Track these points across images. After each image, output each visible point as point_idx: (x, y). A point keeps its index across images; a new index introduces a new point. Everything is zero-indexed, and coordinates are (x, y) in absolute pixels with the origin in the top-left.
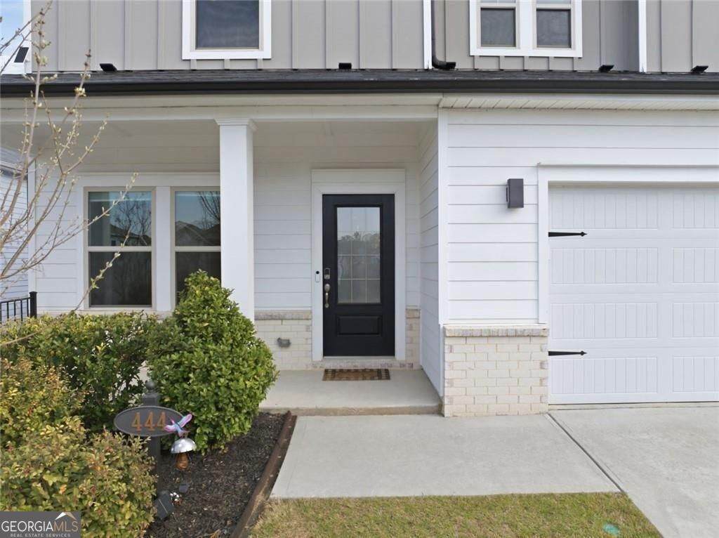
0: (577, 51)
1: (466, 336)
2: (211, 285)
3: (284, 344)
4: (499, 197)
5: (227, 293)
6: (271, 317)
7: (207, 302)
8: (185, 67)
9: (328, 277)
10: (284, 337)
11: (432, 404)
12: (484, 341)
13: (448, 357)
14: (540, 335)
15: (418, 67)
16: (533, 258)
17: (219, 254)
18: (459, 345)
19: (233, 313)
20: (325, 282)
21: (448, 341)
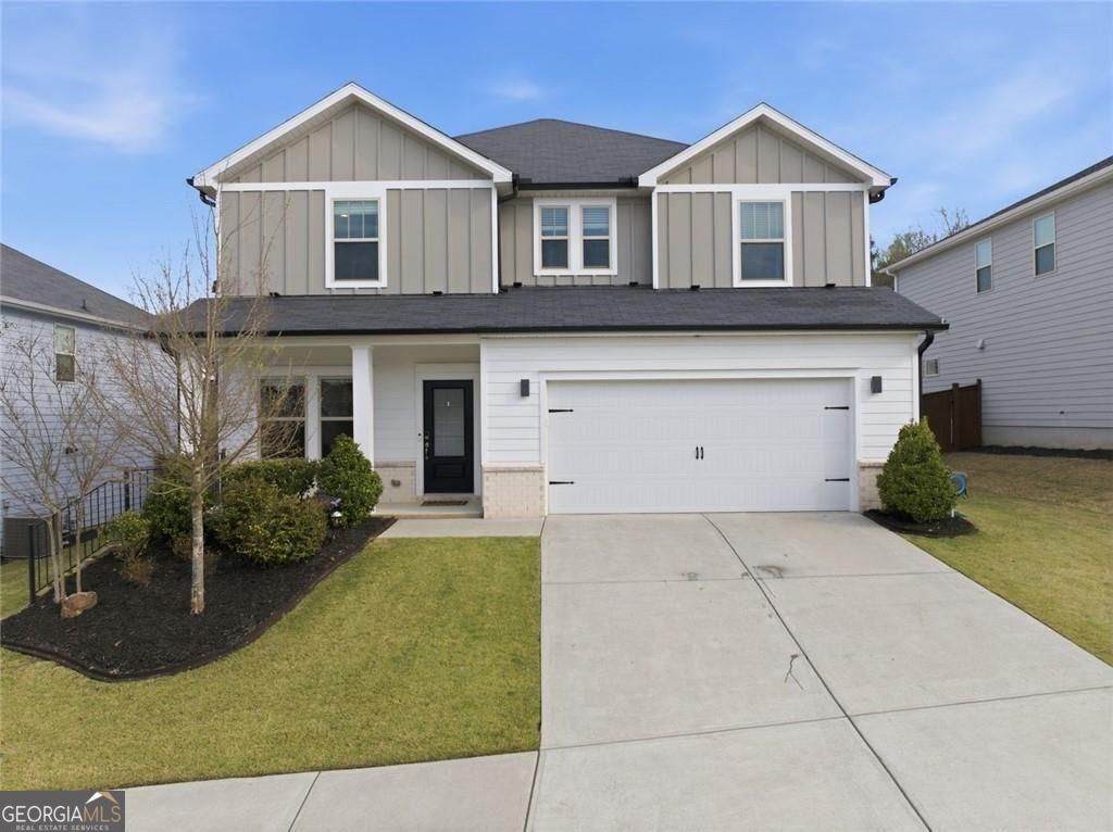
0: (613, 270)
1: (496, 471)
2: (349, 441)
3: (396, 484)
4: (518, 389)
5: (357, 446)
6: (387, 466)
7: (347, 450)
8: (327, 293)
9: (427, 438)
10: (396, 479)
11: (478, 512)
12: (507, 474)
13: (486, 484)
14: (540, 471)
15: (489, 292)
16: (537, 425)
17: (352, 422)
18: (492, 476)
19: (360, 457)
20: (425, 441)
21: (485, 475)
